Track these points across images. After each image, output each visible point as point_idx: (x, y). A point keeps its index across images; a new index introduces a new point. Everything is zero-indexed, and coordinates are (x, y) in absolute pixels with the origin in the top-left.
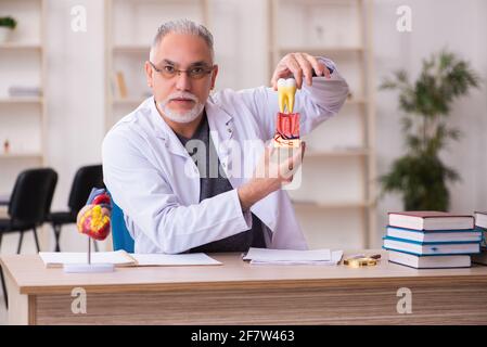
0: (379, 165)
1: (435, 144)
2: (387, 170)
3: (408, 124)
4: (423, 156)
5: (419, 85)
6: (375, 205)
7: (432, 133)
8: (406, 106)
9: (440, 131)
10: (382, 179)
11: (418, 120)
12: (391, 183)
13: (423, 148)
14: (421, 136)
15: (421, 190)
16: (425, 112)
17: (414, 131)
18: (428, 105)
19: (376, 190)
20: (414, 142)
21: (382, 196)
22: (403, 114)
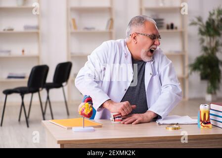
0: (190, 59)
1: (215, 49)
2: (193, 61)
3: (203, 41)
4: (209, 55)
5: (207, 23)
6: (188, 77)
7: (213, 44)
8: (201, 33)
9: (217, 44)
10: (190, 66)
11: (207, 39)
12: (195, 67)
13: (209, 51)
14: (208, 47)
15: (209, 70)
16: (210, 35)
17: (205, 44)
18: (212, 32)
19: (188, 71)
20: (205, 49)
21: (191, 73)
22: (200, 36)
